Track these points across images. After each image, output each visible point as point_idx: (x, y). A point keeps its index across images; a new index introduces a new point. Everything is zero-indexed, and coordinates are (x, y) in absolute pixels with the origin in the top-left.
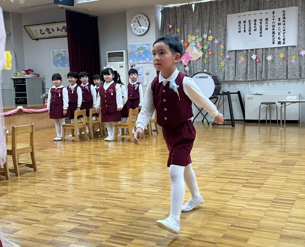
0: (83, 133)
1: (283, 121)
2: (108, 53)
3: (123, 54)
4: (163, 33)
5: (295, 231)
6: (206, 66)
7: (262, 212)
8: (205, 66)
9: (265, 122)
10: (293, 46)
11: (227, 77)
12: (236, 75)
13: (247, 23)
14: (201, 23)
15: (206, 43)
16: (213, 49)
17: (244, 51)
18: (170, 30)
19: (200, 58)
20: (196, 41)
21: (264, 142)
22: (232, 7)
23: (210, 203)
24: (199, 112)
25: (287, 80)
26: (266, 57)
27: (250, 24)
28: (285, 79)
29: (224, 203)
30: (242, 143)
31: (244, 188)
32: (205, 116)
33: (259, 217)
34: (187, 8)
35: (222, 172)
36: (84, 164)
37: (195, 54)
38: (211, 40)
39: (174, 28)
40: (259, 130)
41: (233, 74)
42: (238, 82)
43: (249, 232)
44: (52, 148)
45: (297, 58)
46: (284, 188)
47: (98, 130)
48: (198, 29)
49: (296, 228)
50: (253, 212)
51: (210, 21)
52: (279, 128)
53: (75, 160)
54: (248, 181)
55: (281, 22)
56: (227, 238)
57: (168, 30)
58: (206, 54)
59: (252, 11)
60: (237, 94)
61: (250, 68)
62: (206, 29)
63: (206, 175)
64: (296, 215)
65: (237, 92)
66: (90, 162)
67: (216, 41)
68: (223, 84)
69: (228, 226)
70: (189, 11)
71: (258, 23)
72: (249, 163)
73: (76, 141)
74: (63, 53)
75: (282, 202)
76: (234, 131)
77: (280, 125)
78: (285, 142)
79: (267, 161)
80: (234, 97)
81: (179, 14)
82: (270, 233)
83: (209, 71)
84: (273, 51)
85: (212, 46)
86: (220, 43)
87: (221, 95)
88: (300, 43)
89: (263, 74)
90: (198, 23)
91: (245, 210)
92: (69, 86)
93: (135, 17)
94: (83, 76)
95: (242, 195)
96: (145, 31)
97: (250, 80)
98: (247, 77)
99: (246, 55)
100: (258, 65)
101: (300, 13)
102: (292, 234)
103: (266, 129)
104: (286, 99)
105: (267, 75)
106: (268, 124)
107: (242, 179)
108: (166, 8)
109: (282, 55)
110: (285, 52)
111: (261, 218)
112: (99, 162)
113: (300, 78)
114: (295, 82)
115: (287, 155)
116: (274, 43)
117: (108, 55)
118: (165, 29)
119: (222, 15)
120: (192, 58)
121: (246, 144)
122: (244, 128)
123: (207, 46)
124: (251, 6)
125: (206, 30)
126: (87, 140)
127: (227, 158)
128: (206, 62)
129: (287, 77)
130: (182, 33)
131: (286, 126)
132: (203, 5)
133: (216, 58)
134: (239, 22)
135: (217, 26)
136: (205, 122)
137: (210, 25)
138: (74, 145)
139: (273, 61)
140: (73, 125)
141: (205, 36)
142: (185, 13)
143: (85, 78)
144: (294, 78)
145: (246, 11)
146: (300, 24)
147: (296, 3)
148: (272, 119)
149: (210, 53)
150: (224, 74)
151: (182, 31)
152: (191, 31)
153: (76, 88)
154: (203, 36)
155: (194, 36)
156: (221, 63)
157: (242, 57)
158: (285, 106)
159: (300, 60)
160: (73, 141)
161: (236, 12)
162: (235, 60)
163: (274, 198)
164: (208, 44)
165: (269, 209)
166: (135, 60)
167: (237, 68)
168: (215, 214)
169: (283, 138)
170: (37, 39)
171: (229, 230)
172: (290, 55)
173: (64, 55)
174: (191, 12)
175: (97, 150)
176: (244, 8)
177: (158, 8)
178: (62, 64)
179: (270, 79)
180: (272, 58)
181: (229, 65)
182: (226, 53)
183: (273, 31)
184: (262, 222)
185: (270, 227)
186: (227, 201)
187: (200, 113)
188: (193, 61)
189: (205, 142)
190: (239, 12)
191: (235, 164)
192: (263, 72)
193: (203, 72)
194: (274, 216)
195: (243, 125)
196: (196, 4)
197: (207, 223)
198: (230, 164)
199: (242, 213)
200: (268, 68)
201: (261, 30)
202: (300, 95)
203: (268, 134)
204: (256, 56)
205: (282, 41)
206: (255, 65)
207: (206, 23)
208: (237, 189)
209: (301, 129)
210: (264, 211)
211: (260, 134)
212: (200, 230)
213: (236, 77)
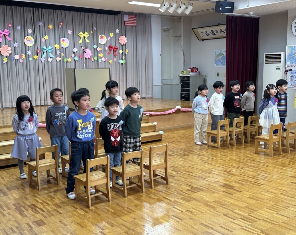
3: (281, 56)
74: (224, 53)
117: (265, 56)
166: (293, 62)
170: (203, 40)
178: (223, 62)
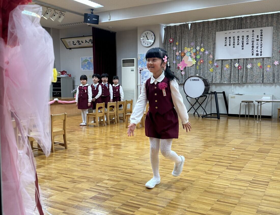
0: (102, 120)
1: (259, 116)
2: (123, 60)
3: (134, 61)
4: (166, 45)
5: (269, 208)
6: (199, 71)
7: (242, 191)
8: (197, 71)
9: (245, 117)
10: (268, 58)
11: (215, 80)
12: (222, 78)
13: (232, 39)
14: (195, 38)
15: (199, 54)
16: (204, 58)
17: (229, 60)
18: (171, 43)
19: (193, 65)
20: (191, 52)
21: (244, 133)
22: (220, 26)
23: (201, 182)
24: (191, 106)
25: (263, 84)
26: (246, 66)
27: (234, 39)
28: (261, 83)
29: (212, 182)
30: (226, 133)
31: (227, 170)
32: (196, 110)
33: (240, 195)
34: (185, 26)
35: (210, 156)
36: (103, 145)
37: (190, 62)
38: (203, 51)
39: (174, 42)
40: (240, 123)
41: (220, 78)
42: (224, 85)
43: (232, 206)
44: (78, 131)
45: (271, 67)
46: (260, 172)
47: (114, 118)
48: (193, 42)
49: (270, 205)
50: (235, 190)
51: (202, 37)
52: (255, 121)
53: (96, 141)
54: (231, 164)
55: (259, 38)
56: (214, 211)
57: (169, 43)
58: (198, 62)
59: (236, 29)
60: (222, 94)
61: (234, 74)
62: (199, 42)
63: (197, 158)
64: (270, 194)
65: (222, 92)
66: (106, 144)
67: (207, 52)
68: (211, 86)
69: (214, 201)
70: (186, 29)
71: (241, 39)
72: (232, 150)
73: (96, 126)
74: (89, 60)
75: (258, 183)
76: (219, 123)
77: (256, 119)
78: (260, 134)
79: (246, 148)
80: (220, 96)
81: (178, 32)
82: (248, 209)
83: (200, 75)
84: (252, 61)
85: (203, 56)
86: (210, 54)
87: (209, 94)
88: (274, 55)
89: (243, 78)
90: (193, 38)
91: (229, 188)
92: (93, 84)
93: (144, 33)
94: (104, 77)
95: (227, 176)
96: (151, 44)
97: (233, 83)
98: (230, 81)
99: (230, 64)
100: (240, 71)
101: (274, 32)
102: (267, 210)
103: (245, 122)
104: (262, 98)
105: (247, 80)
106: (247, 118)
107: (226, 163)
108: (168, 26)
109: (259, 65)
110: (262, 62)
111: (242, 195)
112: (114, 143)
113: (273, 83)
114: (269, 85)
115: (262, 144)
116: (253, 55)
117: (123, 61)
118: (166, 43)
119: (212, 32)
120: (187, 65)
121: (229, 134)
122: (227, 120)
123: (199, 56)
124: (235, 26)
125: (199, 44)
126: (104, 126)
127: (214, 145)
128: (198, 68)
129: (263, 82)
130: (180, 45)
131: (261, 120)
132: (197, 24)
133: (206, 65)
134: (225, 38)
135: (208, 41)
136: (196, 115)
137: (203, 40)
138: (95, 129)
139: (251, 68)
140: (95, 114)
141: (198, 48)
142: (183, 31)
143: (105, 79)
144: (268, 82)
145: (231, 30)
146: (274, 40)
147: (271, 24)
148: (250, 114)
149: (202, 61)
150: (213, 78)
151: (180, 44)
152: (187, 44)
153: (98, 86)
154: (197, 48)
155: (189, 48)
156: (210, 69)
157: (227, 65)
158: (261, 104)
159: (273, 68)
160: (95, 126)
161: (223, 30)
162: (221, 67)
163: (252, 180)
164: (200, 55)
165: (248, 188)
166: (143, 65)
167: (222, 73)
168: (204, 190)
169: (259, 130)
170: (70, 49)
171: (215, 204)
172: (266, 65)
173: (89, 61)
174: (187, 30)
175: (112, 134)
176: (229, 27)
177: (162, 27)
178: (88, 67)
179: (249, 82)
180: (251, 66)
181: (217, 71)
182: (214, 62)
183: (252, 45)
184: (243, 199)
185: (248, 203)
186: (214, 180)
187: (192, 108)
188: (188, 67)
189: (196, 131)
190: (226, 30)
191: (220, 150)
192: (244, 77)
193: (195, 76)
194: (251, 195)
195: (227, 118)
196: (191, 24)
197: (198, 197)
198: (217, 150)
199: (226, 190)
200: (247, 74)
201: (243, 44)
202: (273, 96)
203: (247, 126)
204: (238, 64)
205: (260, 54)
206: (237, 71)
207: (199, 38)
208: (222, 171)
209: (273, 123)
210: (243, 190)
211: (240, 126)
212: (193, 203)
213: (222, 80)
